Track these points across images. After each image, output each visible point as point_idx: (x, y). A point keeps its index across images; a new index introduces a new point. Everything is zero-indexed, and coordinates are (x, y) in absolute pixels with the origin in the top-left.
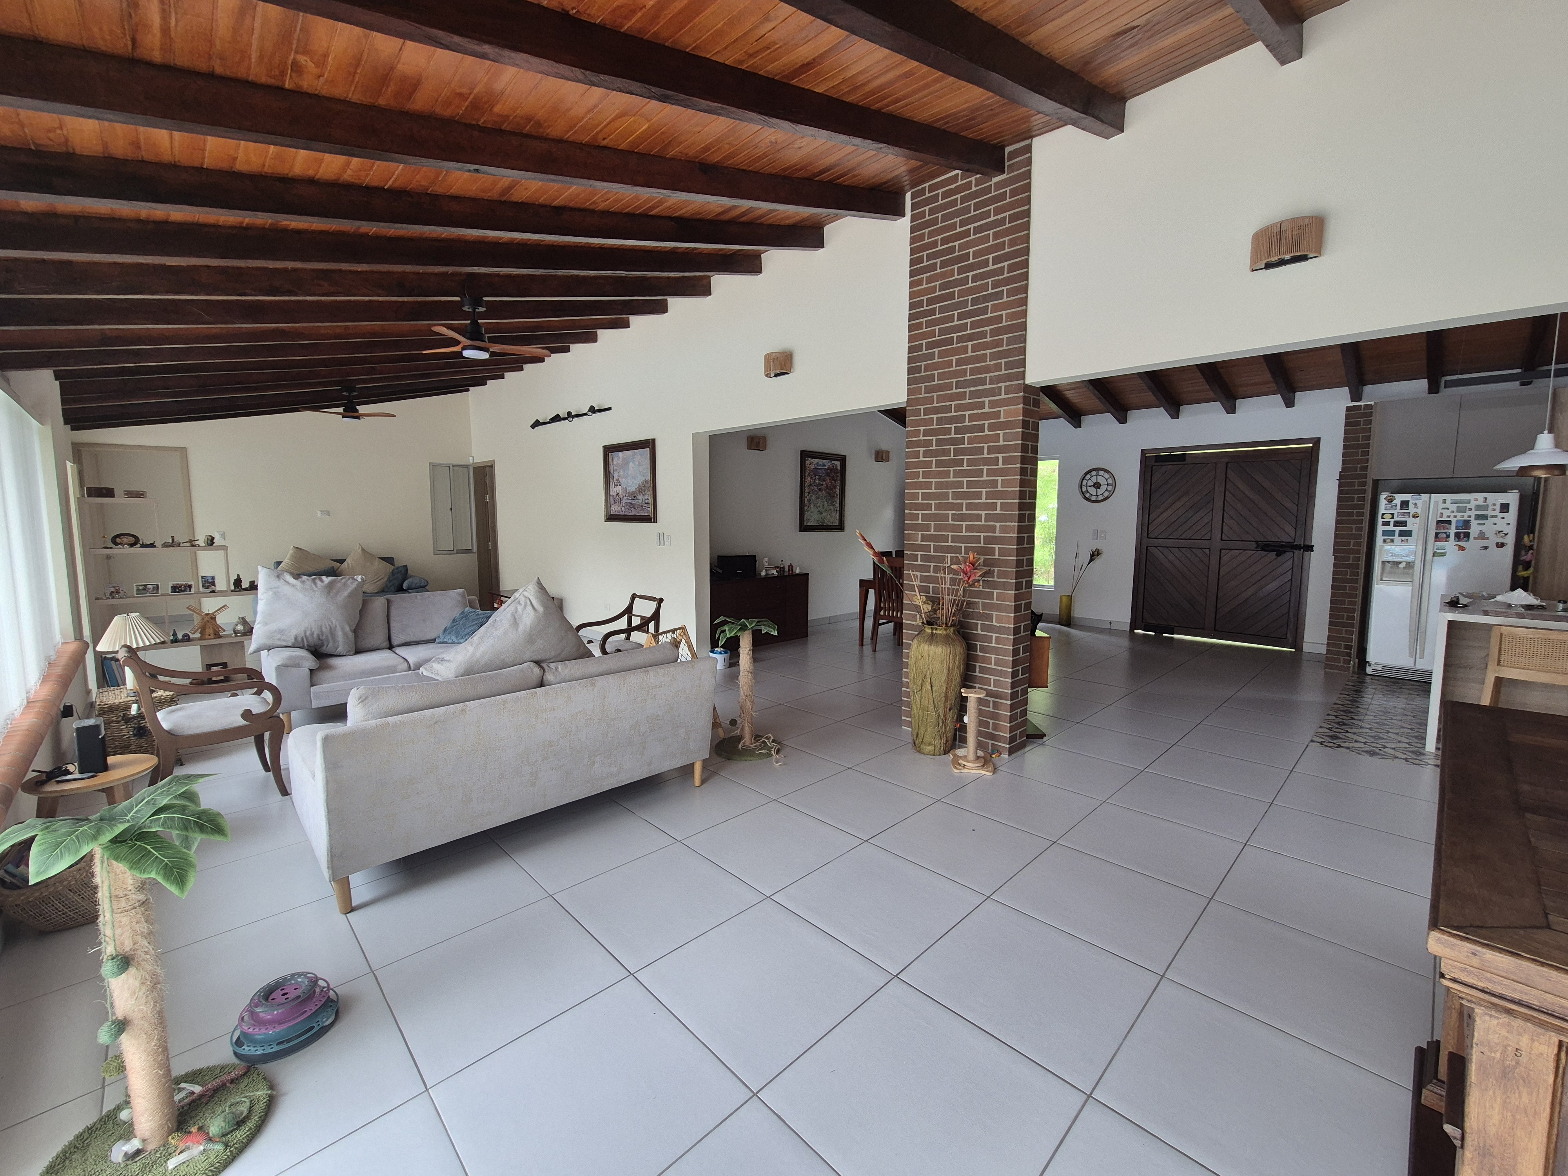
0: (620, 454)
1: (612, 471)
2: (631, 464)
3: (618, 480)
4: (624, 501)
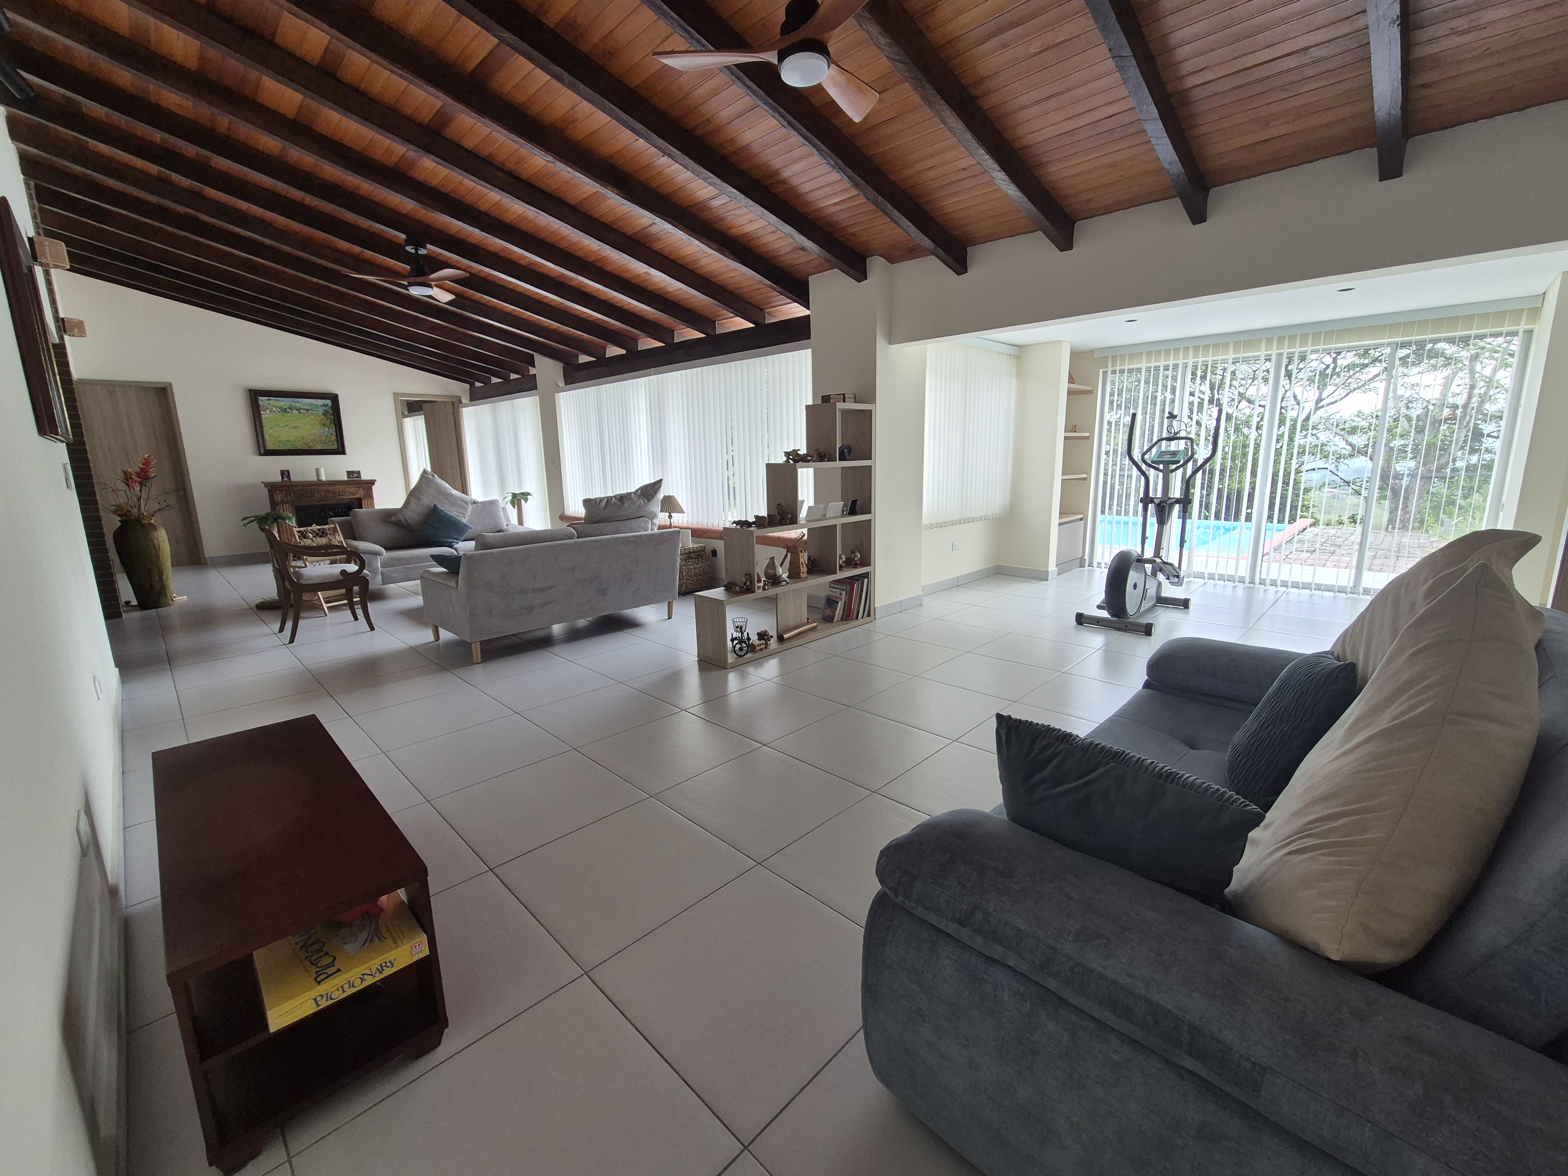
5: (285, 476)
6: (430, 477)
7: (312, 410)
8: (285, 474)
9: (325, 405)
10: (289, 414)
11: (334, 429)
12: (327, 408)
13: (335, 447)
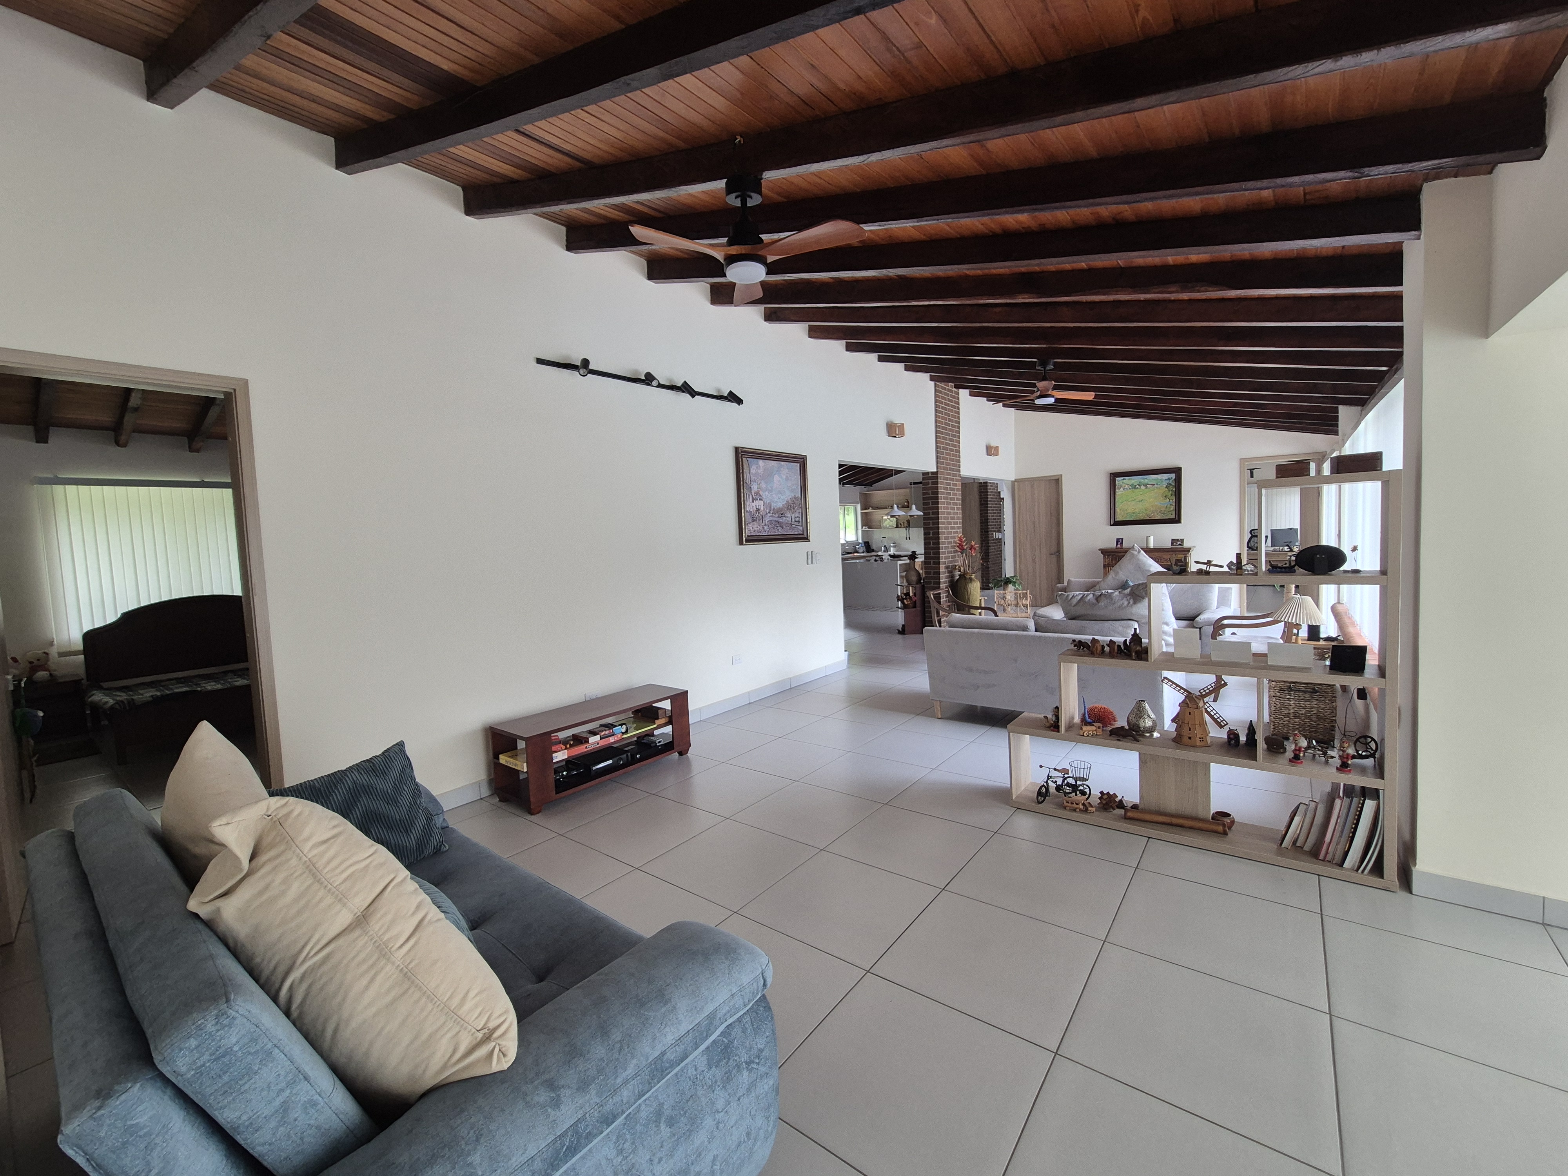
0: (761, 462)
1: (748, 481)
2: (776, 478)
3: (757, 493)
4: (767, 519)
5: (1119, 543)
6: (1136, 553)
7: (1157, 484)
8: (1119, 541)
9: (1169, 479)
10: (1138, 490)
11: (1174, 500)
12: (1170, 482)
13: (1173, 517)
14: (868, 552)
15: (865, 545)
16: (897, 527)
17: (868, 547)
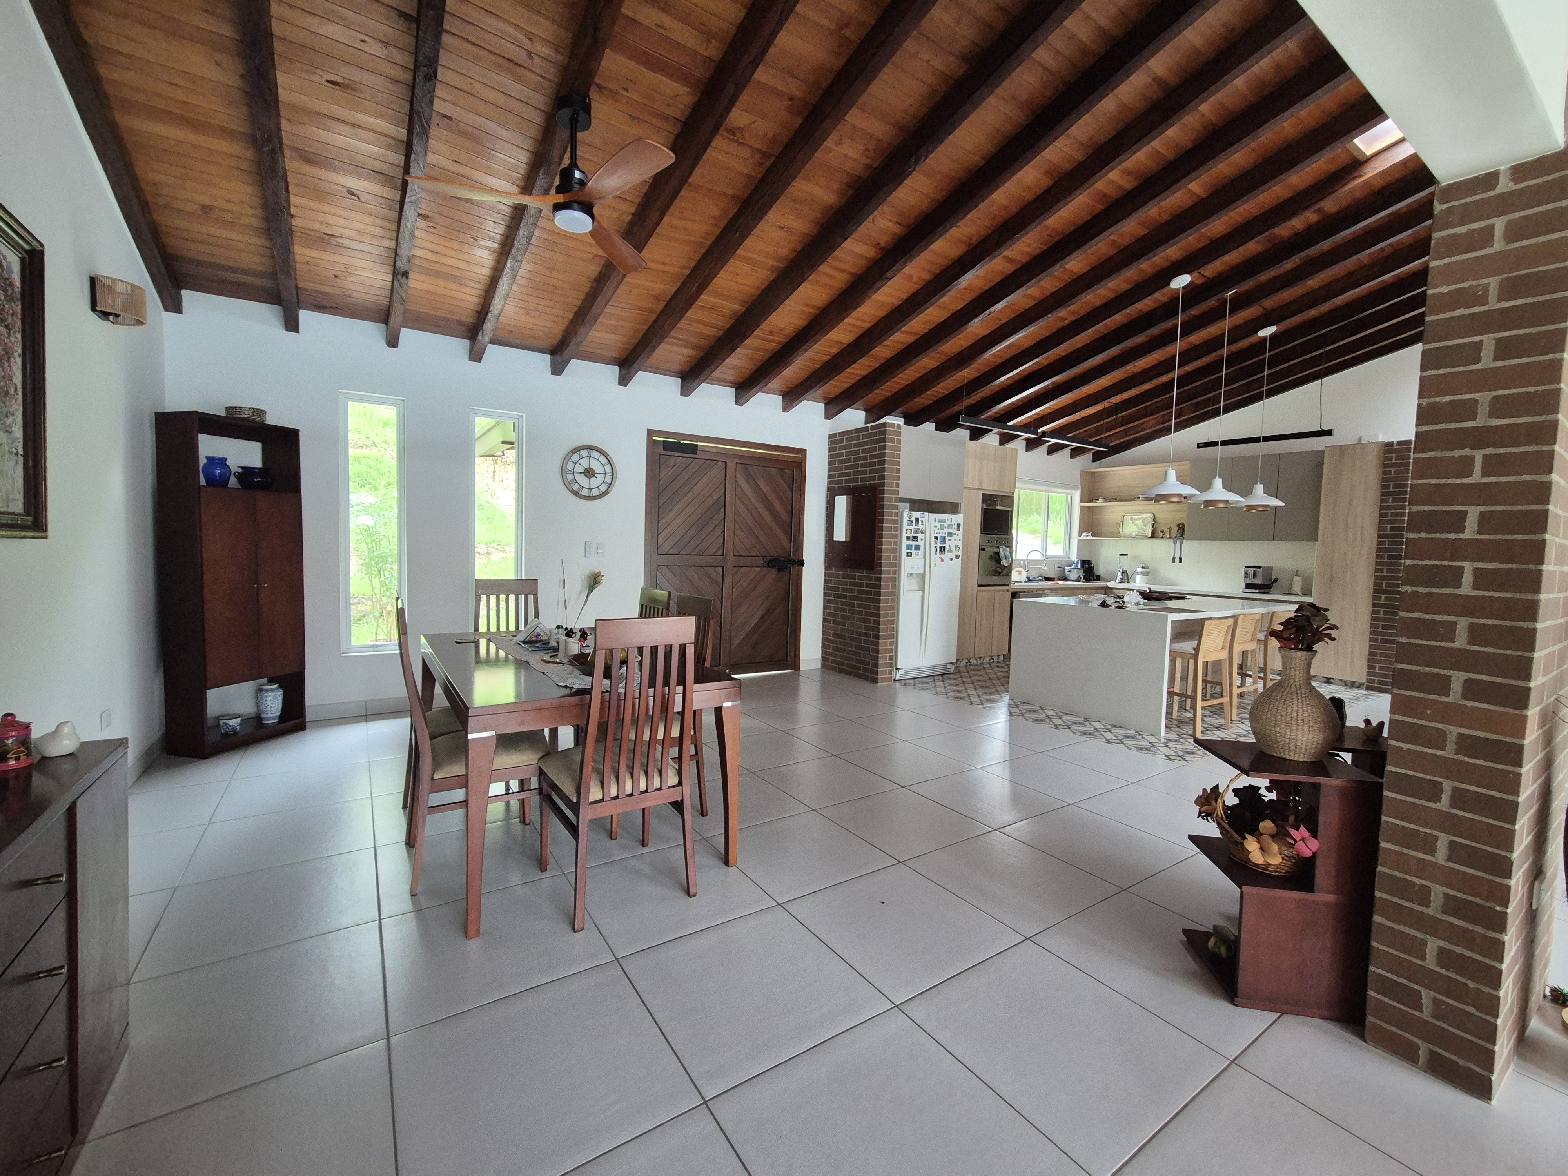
14: (1087, 579)
15: (1082, 566)
16: (1153, 536)
17: (1088, 571)
